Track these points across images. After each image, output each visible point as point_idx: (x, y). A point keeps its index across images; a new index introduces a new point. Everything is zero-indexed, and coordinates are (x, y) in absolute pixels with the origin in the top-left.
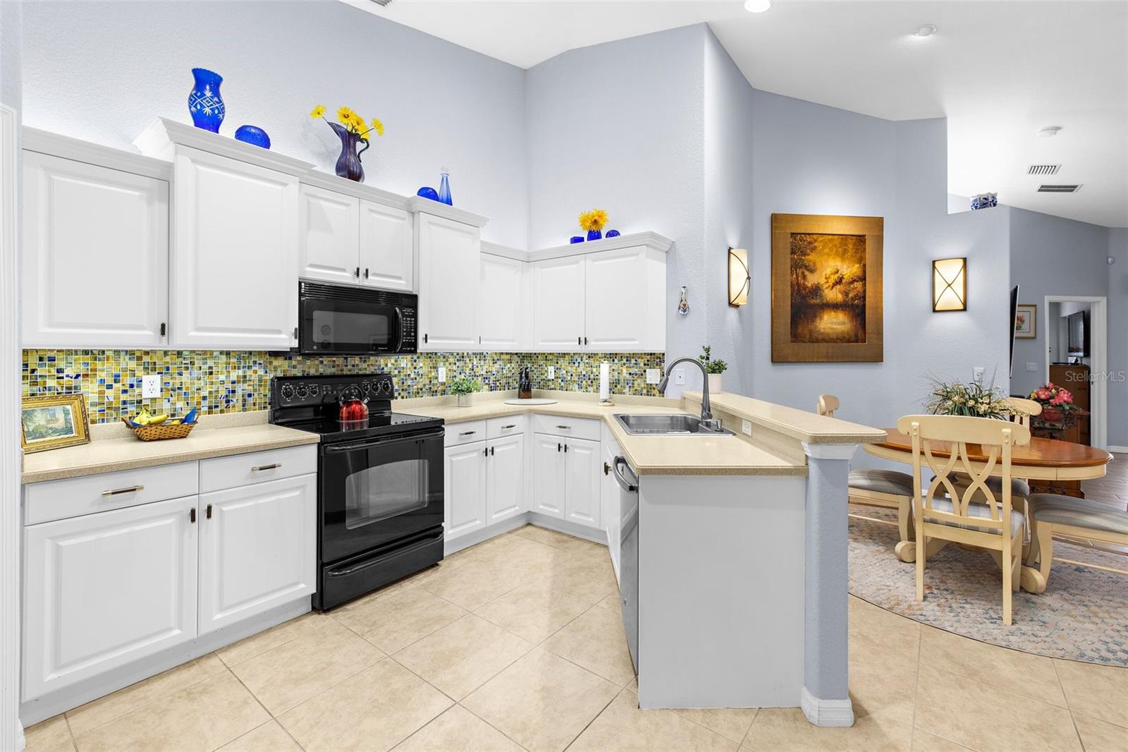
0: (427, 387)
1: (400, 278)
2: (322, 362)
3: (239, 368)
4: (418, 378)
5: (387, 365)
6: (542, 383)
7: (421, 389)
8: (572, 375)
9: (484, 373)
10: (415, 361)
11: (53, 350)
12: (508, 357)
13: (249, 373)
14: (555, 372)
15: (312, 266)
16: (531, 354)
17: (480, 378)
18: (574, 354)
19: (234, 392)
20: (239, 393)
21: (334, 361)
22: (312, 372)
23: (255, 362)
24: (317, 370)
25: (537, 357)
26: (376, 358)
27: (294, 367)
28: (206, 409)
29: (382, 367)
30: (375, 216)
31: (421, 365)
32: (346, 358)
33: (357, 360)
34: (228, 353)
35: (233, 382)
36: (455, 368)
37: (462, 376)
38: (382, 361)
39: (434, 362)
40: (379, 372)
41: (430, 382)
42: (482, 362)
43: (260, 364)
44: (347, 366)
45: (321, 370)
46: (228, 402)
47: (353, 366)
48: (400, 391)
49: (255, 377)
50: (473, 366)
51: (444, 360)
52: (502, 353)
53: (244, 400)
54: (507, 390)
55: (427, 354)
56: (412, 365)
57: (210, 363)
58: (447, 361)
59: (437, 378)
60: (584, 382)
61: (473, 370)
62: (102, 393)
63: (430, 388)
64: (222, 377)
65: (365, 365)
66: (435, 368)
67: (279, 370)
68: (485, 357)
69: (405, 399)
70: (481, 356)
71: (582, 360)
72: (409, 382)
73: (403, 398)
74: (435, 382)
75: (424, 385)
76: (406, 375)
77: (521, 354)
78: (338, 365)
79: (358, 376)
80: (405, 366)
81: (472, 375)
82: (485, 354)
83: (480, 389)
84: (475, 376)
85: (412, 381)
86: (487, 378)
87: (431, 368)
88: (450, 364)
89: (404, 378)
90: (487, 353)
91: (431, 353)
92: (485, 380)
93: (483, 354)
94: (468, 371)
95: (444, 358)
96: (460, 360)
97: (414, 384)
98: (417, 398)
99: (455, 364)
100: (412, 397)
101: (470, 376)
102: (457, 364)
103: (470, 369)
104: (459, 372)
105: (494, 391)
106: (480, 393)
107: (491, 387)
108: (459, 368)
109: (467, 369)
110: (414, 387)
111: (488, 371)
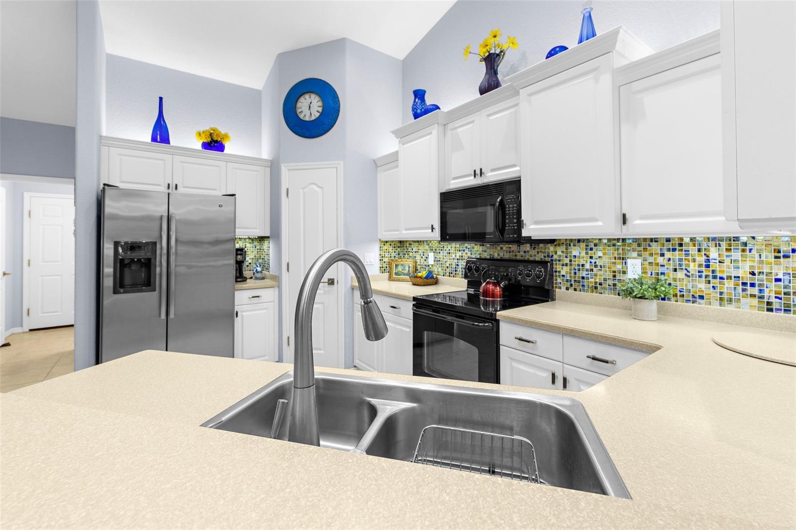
0: (611, 282)
2: (502, 248)
3: (460, 251)
4: (595, 269)
5: (556, 253)
7: (601, 284)
9: (743, 273)
10: (591, 249)
11: (411, 241)
13: (464, 254)
17: (729, 284)
19: (458, 265)
20: (460, 266)
21: (510, 247)
22: (496, 256)
23: (466, 247)
24: (498, 255)
27: (485, 251)
28: (448, 274)
29: (551, 254)
31: (600, 254)
32: (519, 246)
33: (528, 247)
35: (458, 260)
36: (660, 260)
37: (680, 275)
38: (551, 248)
39: (620, 251)
40: (548, 259)
41: (614, 276)
43: (469, 249)
44: (519, 252)
45: (501, 254)
46: (456, 271)
47: (525, 252)
48: (573, 283)
49: (466, 257)
50: (708, 261)
51: (641, 248)
53: (462, 271)
55: (609, 240)
56: (587, 253)
57: (450, 248)
58: (646, 250)
59: (624, 272)
61: (708, 266)
62: (420, 260)
63: (615, 285)
64: (454, 256)
65: (533, 252)
66: (624, 259)
67: (477, 253)
69: (578, 292)
72: (584, 274)
73: (575, 290)
74: (623, 277)
75: (605, 280)
76: (579, 265)
78: (513, 251)
80: (578, 255)
81: (706, 276)
82: (744, 239)
83: (730, 300)
84: (715, 277)
85: (587, 273)
86: (753, 285)
87: (615, 258)
88: (651, 255)
89: (577, 267)
90: (753, 238)
91: (614, 239)
92: (748, 287)
93: (736, 239)
94: (693, 268)
95: (639, 245)
96: (674, 250)
97: (589, 276)
98: (594, 294)
99: (662, 255)
100: (587, 291)
101: (700, 277)
102: (668, 255)
103: (700, 265)
104: (672, 267)
105: (782, 314)
106: (729, 308)
107: (769, 303)
108: (671, 262)
109: (692, 264)
110: (590, 280)
111: (756, 272)
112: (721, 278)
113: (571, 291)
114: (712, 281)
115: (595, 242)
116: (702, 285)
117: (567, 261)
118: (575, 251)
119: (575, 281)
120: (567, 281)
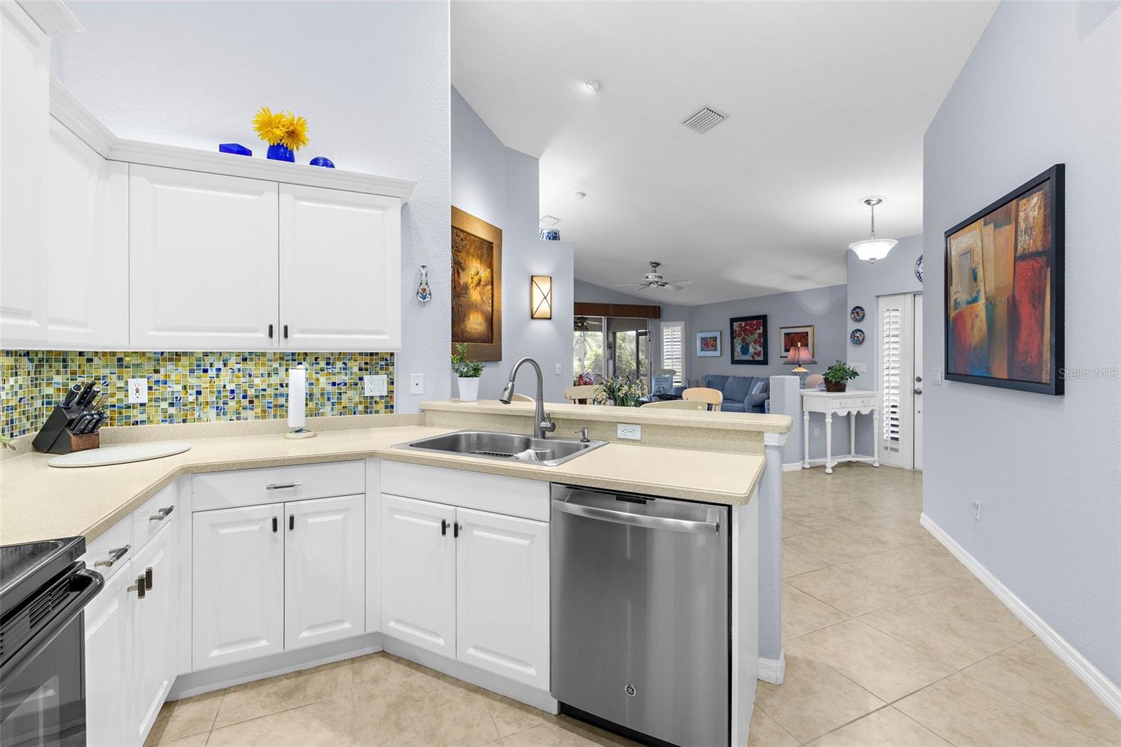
8: (199, 393)
12: (9, 360)
14: (150, 388)
16: (66, 353)
18: (206, 354)
25: (90, 360)
60: (232, 404)
71: (225, 365)
77: (37, 352)
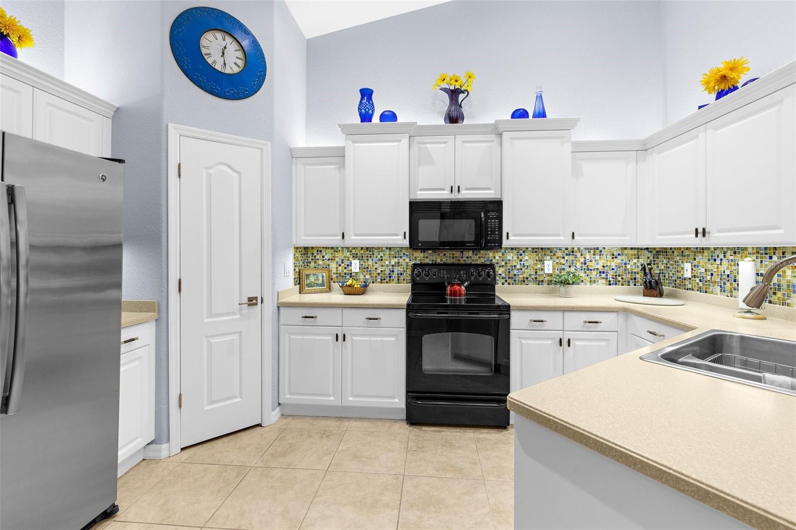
0: (533, 277)
1: (489, 189)
2: (445, 255)
3: (396, 257)
4: (523, 269)
5: (495, 258)
6: (678, 281)
7: (527, 278)
8: (712, 275)
9: (600, 267)
10: (521, 255)
12: (635, 252)
13: (401, 260)
14: (692, 269)
15: (422, 190)
17: (594, 273)
18: (715, 249)
19: (393, 271)
20: (396, 272)
21: (454, 254)
22: (438, 261)
23: (404, 254)
24: (441, 260)
25: (673, 252)
26: (486, 252)
27: (427, 257)
28: (379, 280)
29: (490, 259)
30: (466, 145)
31: (527, 258)
32: (462, 252)
33: (470, 253)
34: (390, 249)
35: (393, 266)
36: (563, 261)
37: (572, 269)
38: (490, 254)
39: (540, 256)
40: (489, 263)
41: (536, 272)
42: (597, 257)
43: (407, 255)
44: (462, 257)
45: (444, 260)
46: (390, 277)
47: (468, 257)
48: (507, 279)
49: (404, 264)
50: (585, 261)
51: (552, 254)
52: (626, 248)
53: (398, 277)
54: (632, 286)
55: (533, 249)
56: (518, 258)
57: (381, 254)
58: (555, 255)
59: (543, 270)
60: (728, 284)
61: (585, 264)
63: (536, 278)
64: (387, 263)
65: (476, 257)
66: (542, 261)
67: (418, 259)
68: (601, 251)
69: (511, 285)
70: (597, 251)
71: (725, 257)
72: (516, 272)
73: (509, 284)
74: (541, 273)
75: (530, 275)
76: (512, 266)
77: (655, 249)
78: (456, 257)
79: (471, 265)
80: (511, 258)
81: (585, 269)
82: (600, 249)
83: (595, 282)
84: (588, 270)
85: (518, 271)
86: (603, 273)
87: (537, 260)
88: (558, 258)
89: (510, 268)
90: (604, 248)
91: (536, 248)
92: (602, 274)
93: (598, 249)
94: (579, 265)
95: (551, 252)
96: (569, 255)
97: (519, 273)
98: (523, 285)
99: (564, 258)
100: (518, 284)
101: (581, 270)
102: (566, 258)
103: (582, 263)
104: (568, 265)
105: (614, 286)
106: (594, 285)
107: (610, 281)
108: (568, 262)
109: (578, 263)
110: (520, 276)
111: (605, 266)
112: (591, 270)
113: (506, 284)
114: (587, 272)
115: (523, 250)
116: (582, 274)
117: (503, 263)
118: (510, 256)
119: (509, 278)
120: (503, 278)
